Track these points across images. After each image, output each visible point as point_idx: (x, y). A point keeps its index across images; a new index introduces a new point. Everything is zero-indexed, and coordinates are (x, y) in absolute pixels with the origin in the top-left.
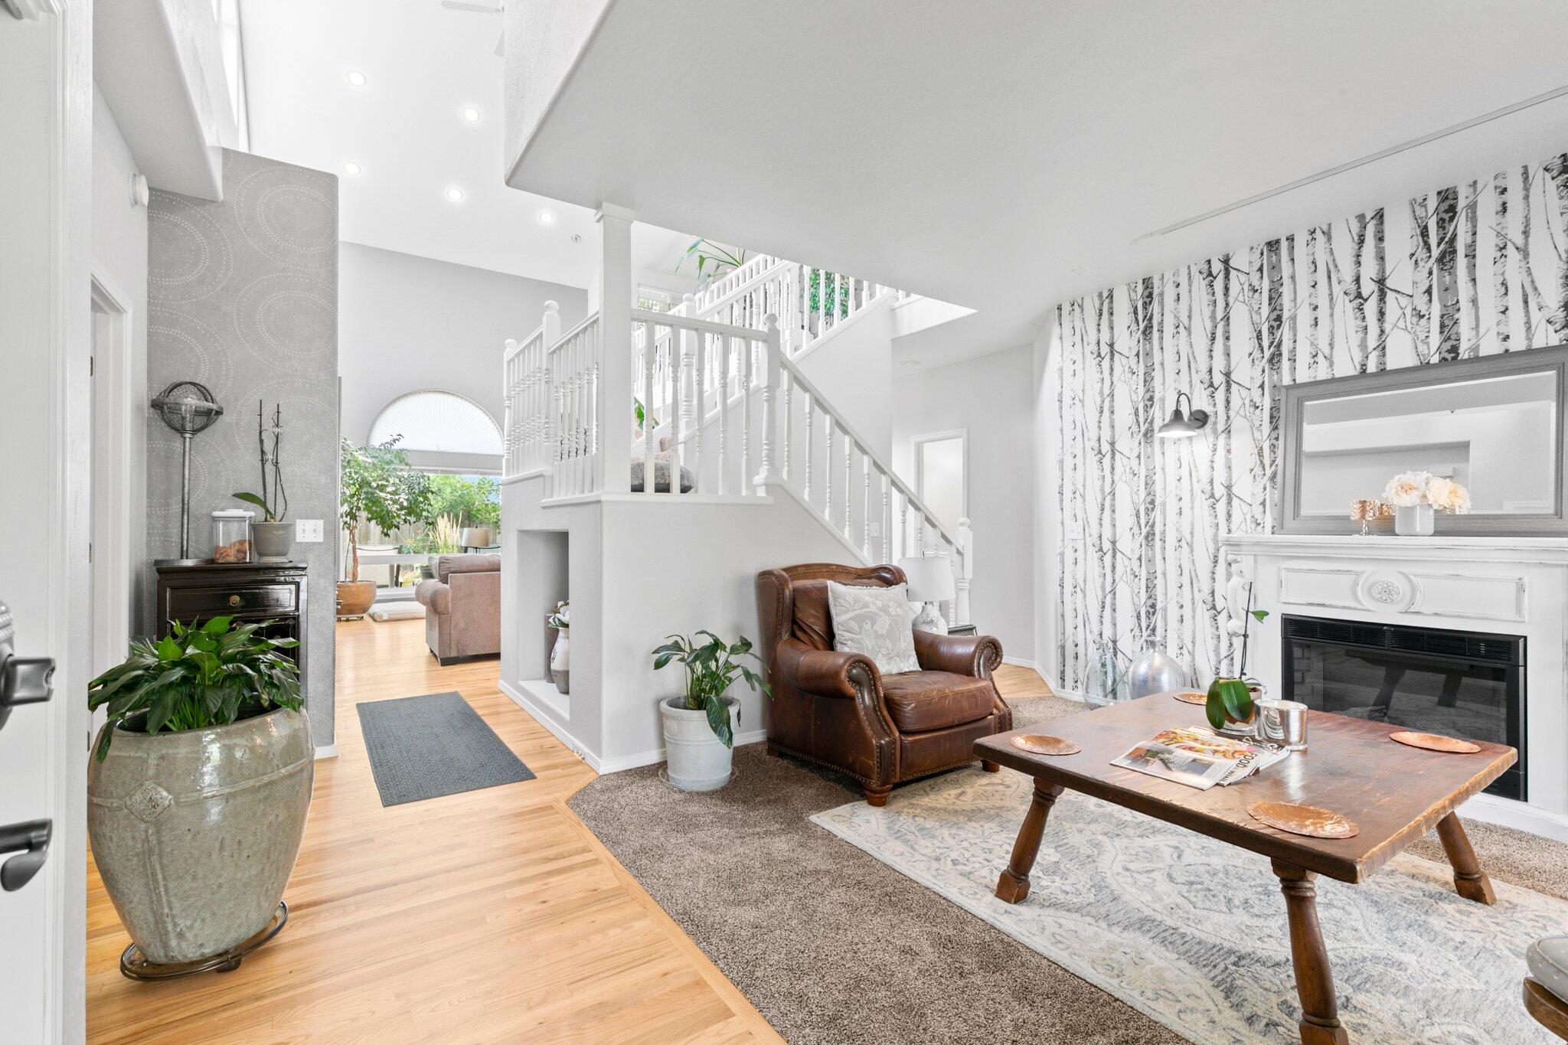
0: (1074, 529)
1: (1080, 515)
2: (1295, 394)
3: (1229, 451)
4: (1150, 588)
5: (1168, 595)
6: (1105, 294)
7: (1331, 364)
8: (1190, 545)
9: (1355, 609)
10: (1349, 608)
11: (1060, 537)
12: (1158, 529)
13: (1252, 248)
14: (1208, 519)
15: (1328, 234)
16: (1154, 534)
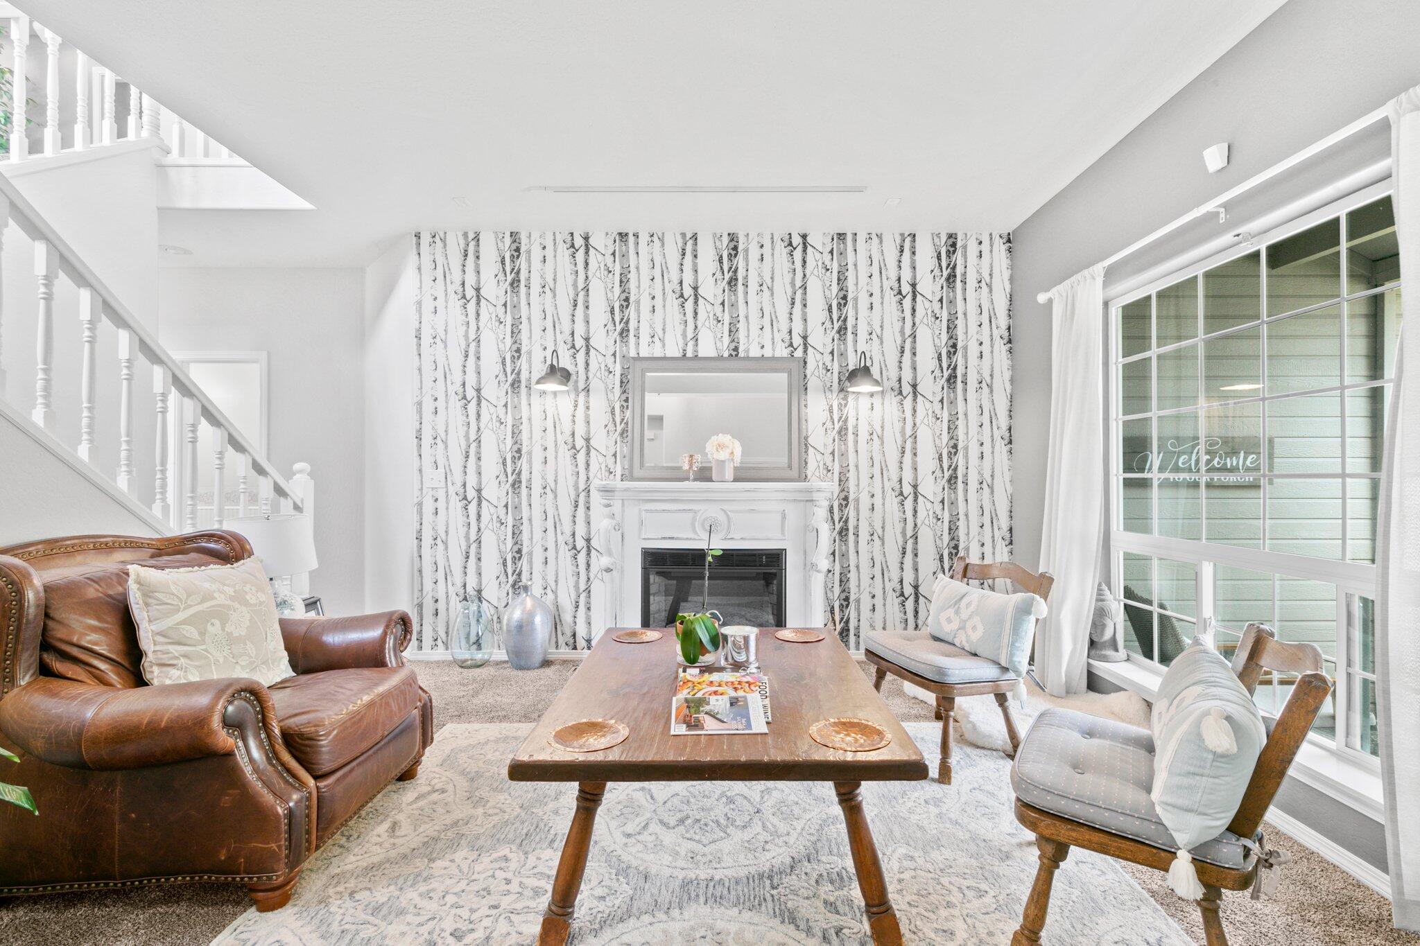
0: (434, 478)
1: (441, 462)
2: (639, 365)
3: (588, 408)
4: (516, 534)
5: (533, 540)
6: (471, 236)
7: (664, 346)
8: (554, 492)
9: (694, 539)
10: (691, 539)
11: (417, 486)
12: (524, 477)
13: (607, 234)
14: (570, 468)
15: (661, 240)
16: (520, 482)
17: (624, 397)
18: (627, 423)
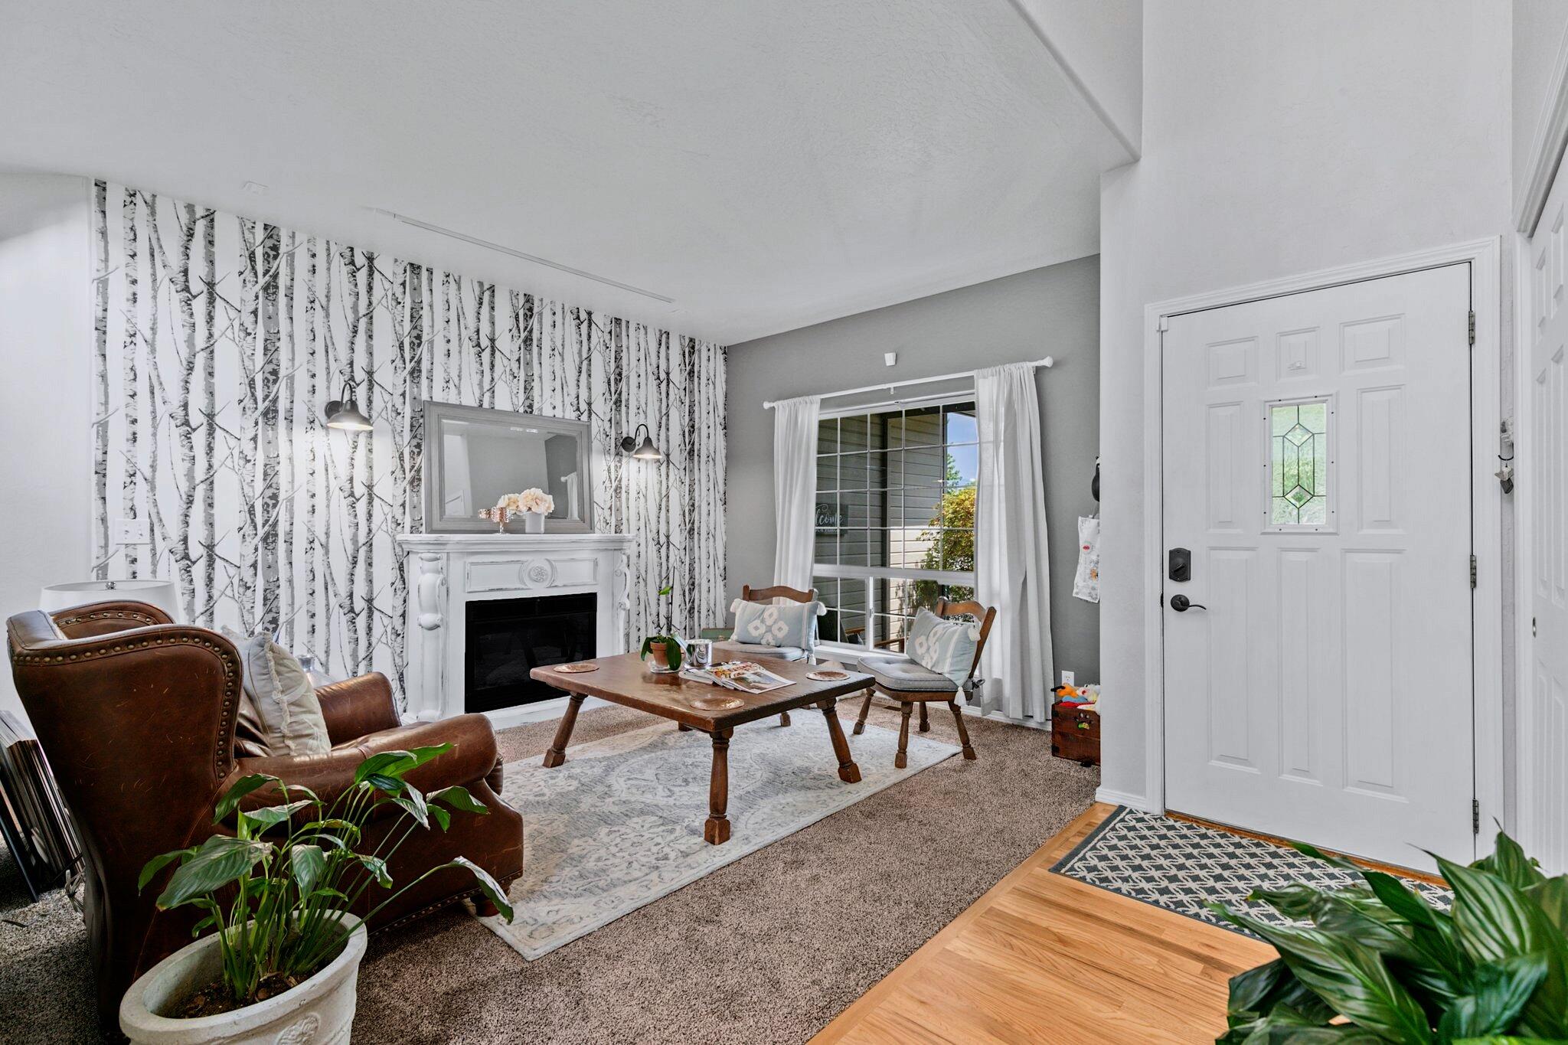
0: (129, 530)
1: (143, 508)
2: (435, 411)
3: (370, 451)
4: (269, 600)
6: (200, 212)
7: (459, 393)
8: (325, 547)
9: (523, 589)
10: (519, 589)
11: (96, 540)
12: (281, 529)
13: (396, 261)
14: (346, 519)
15: (458, 283)
16: (276, 535)
17: (415, 442)
18: (419, 471)
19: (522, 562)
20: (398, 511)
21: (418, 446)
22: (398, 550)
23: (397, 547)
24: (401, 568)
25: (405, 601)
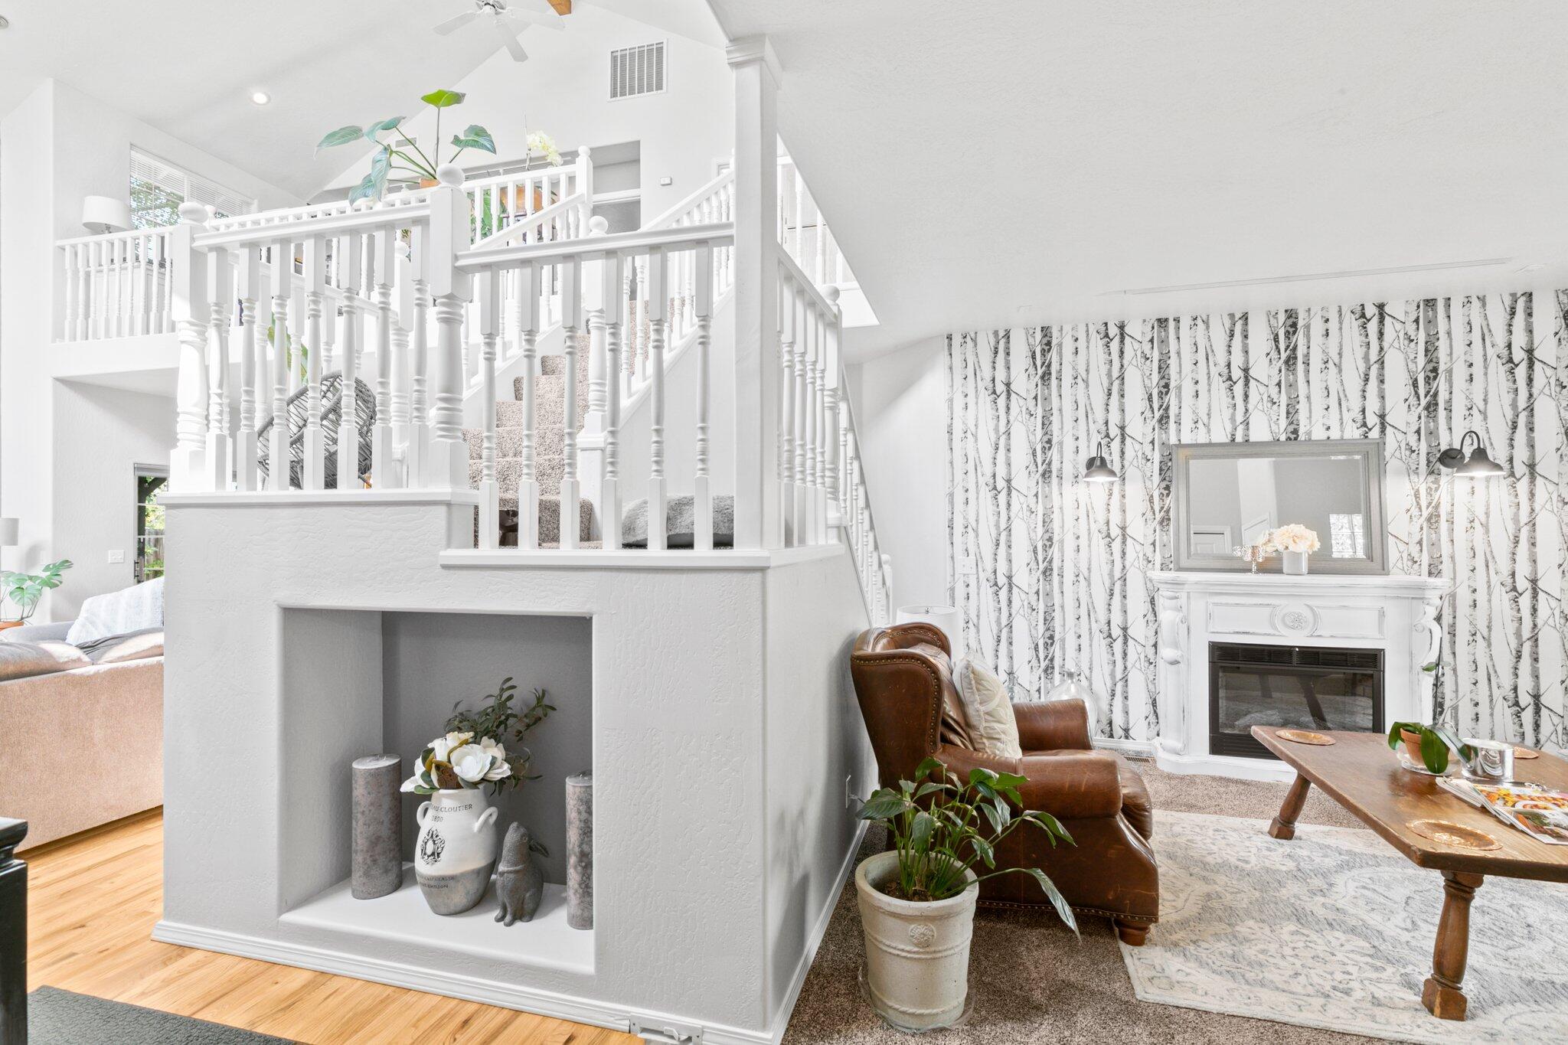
0: (965, 565)
1: (972, 550)
2: (1182, 453)
3: (1123, 496)
4: (1048, 620)
5: (1066, 627)
6: (1002, 333)
7: (1209, 431)
8: (1088, 580)
9: (1274, 635)
10: (1269, 635)
11: (949, 571)
12: (1056, 565)
13: (1144, 321)
14: (1104, 556)
15: (1206, 323)
16: (1052, 570)
17: (1163, 485)
18: (1168, 511)
19: (1274, 607)
20: (1149, 549)
21: (1167, 488)
22: (1149, 585)
23: (1148, 582)
24: (1152, 602)
25: (1156, 633)
